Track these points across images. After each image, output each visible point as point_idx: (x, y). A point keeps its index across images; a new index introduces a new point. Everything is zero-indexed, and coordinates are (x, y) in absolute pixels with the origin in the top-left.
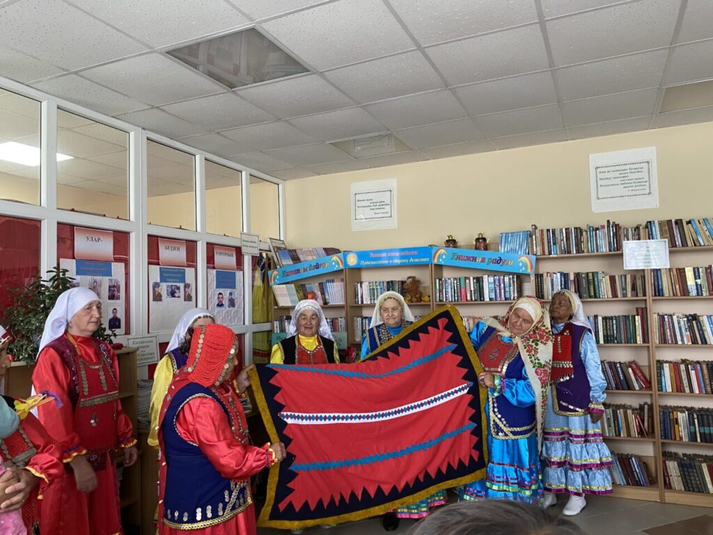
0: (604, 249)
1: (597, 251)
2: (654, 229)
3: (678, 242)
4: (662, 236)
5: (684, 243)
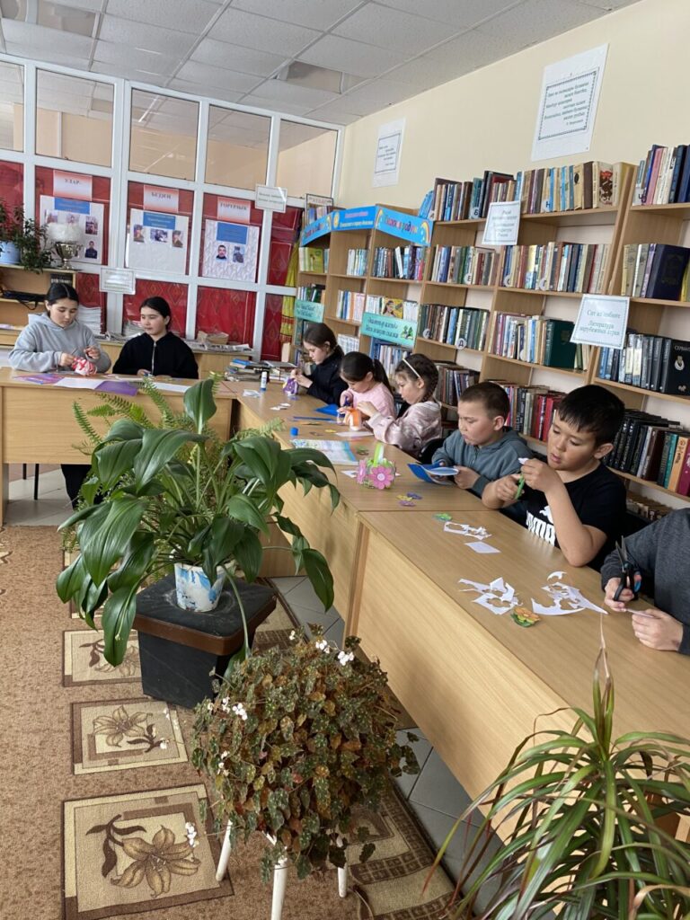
2: (518, 184)
3: (533, 206)
4: (523, 196)
5: (537, 209)
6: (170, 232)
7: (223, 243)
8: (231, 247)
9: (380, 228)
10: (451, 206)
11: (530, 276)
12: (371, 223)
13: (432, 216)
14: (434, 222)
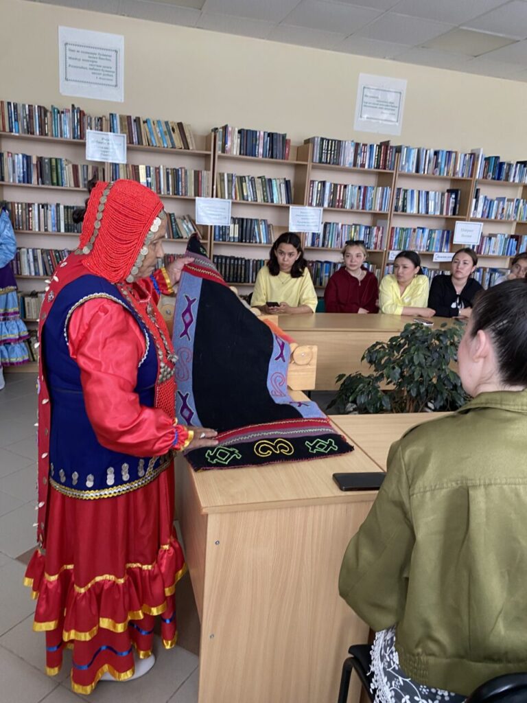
0: (68, 135)
1: (61, 136)
2: (115, 122)
3: (135, 140)
4: (122, 131)
5: (140, 142)
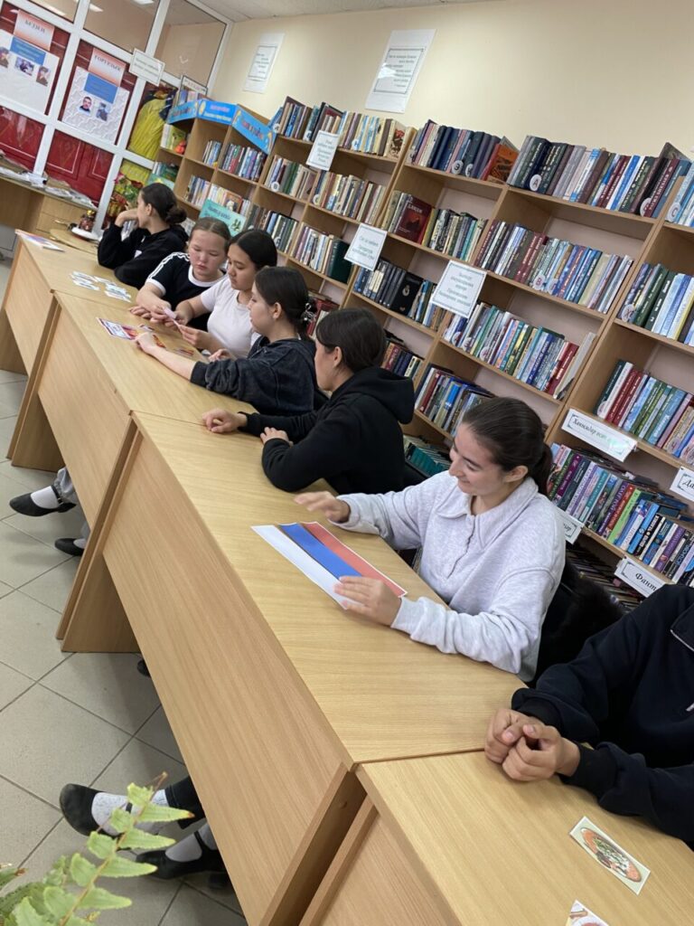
6: (37, 67)
7: (90, 95)
8: (96, 102)
9: (235, 127)
10: (292, 124)
11: (331, 199)
12: (229, 119)
13: (277, 128)
14: (278, 135)
